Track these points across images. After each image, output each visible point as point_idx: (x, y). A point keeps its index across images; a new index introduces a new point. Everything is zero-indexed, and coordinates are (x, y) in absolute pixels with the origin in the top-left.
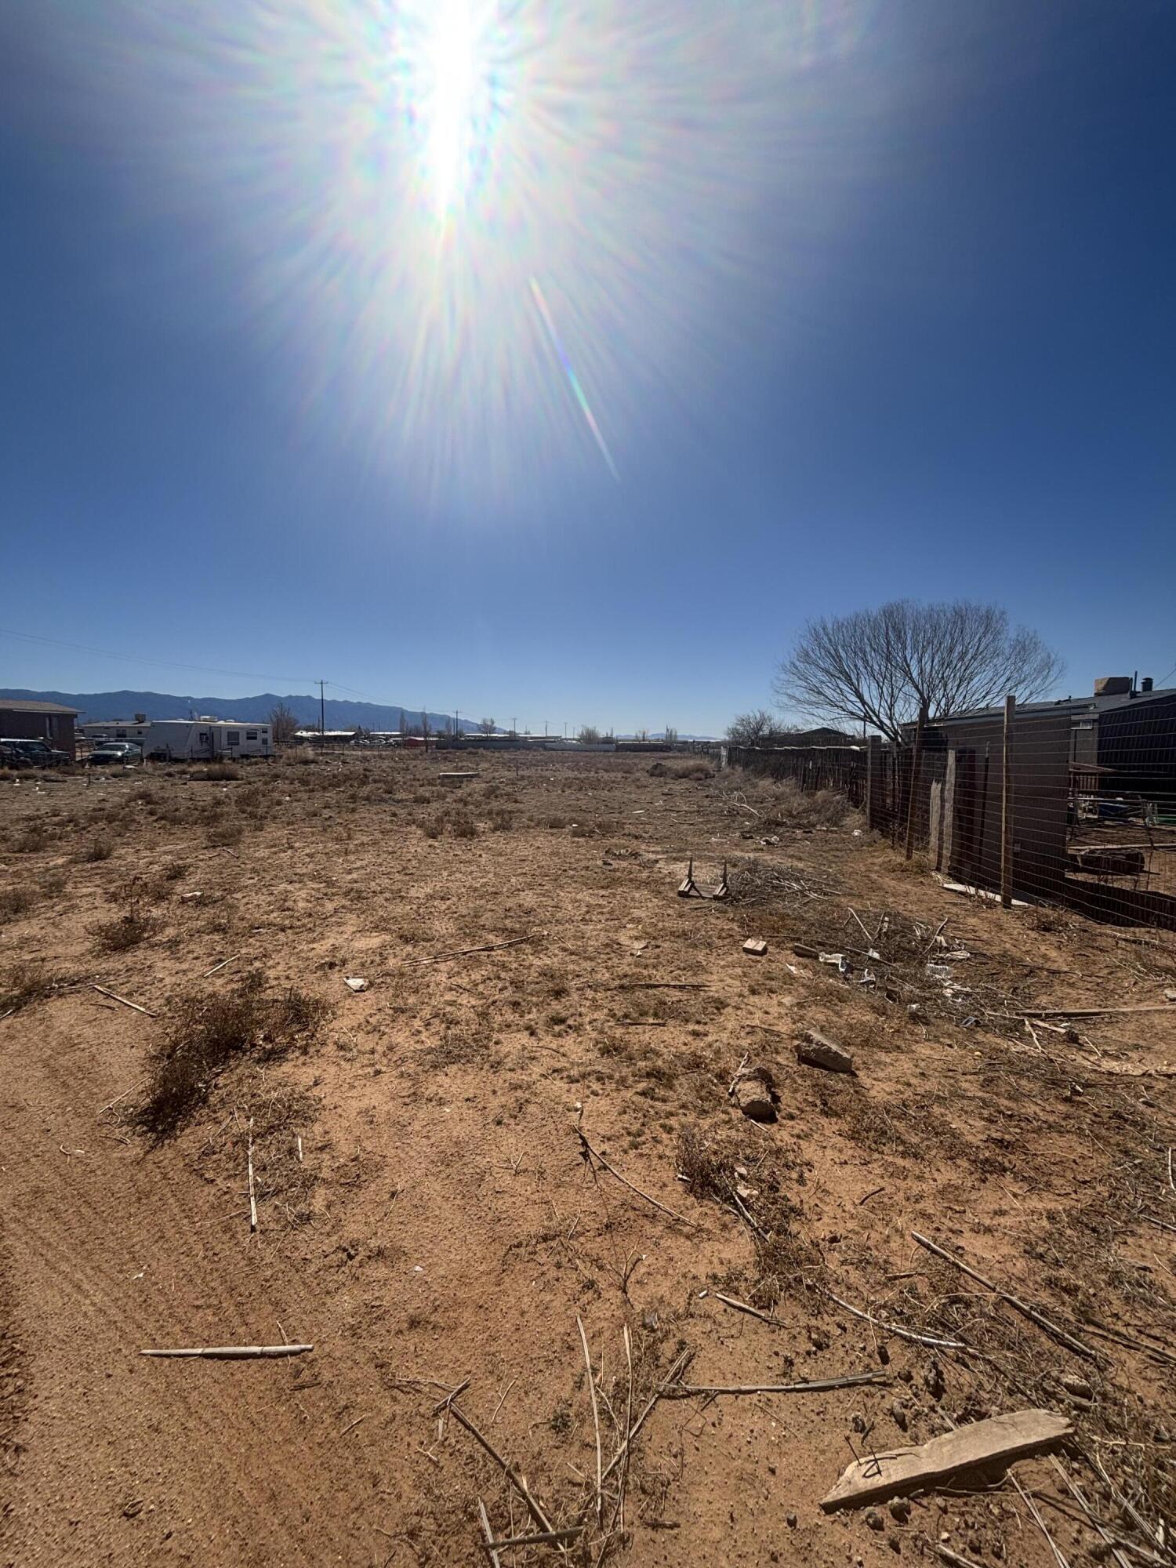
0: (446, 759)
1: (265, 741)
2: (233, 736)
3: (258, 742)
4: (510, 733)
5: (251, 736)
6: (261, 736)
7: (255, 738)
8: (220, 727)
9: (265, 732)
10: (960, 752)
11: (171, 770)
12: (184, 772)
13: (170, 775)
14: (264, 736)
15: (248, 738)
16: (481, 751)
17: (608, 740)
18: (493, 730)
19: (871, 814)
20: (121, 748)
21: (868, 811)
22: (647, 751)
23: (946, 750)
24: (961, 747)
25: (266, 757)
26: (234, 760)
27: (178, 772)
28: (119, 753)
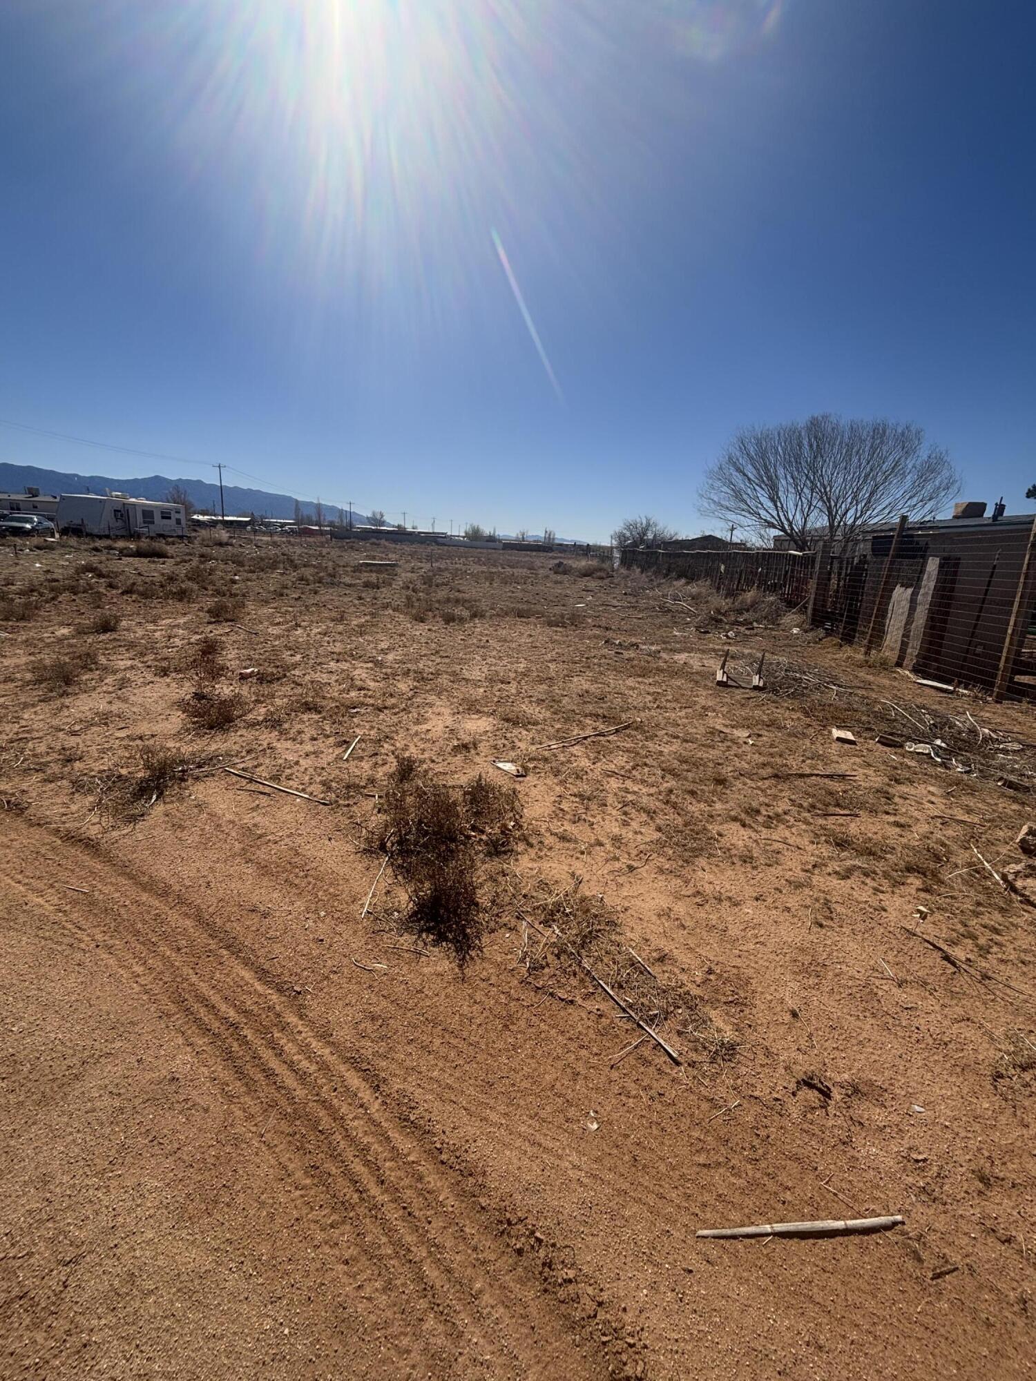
0: (352, 548)
1: (178, 522)
2: (148, 514)
3: (172, 522)
4: (399, 527)
5: (166, 516)
6: (174, 516)
7: (170, 518)
8: (134, 505)
9: (178, 512)
10: (944, 559)
11: (97, 544)
12: (110, 548)
13: (96, 549)
14: (177, 516)
15: (163, 518)
16: (383, 542)
17: (492, 539)
18: (382, 523)
19: (813, 615)
20: (30, 521)
21: (810, 611)
22: (531, 550)
23: (925, 558)
24: (946, 554)
25: (181, 537)
26: (152, 538)
27: (106, 548)
28: (28, 526)
